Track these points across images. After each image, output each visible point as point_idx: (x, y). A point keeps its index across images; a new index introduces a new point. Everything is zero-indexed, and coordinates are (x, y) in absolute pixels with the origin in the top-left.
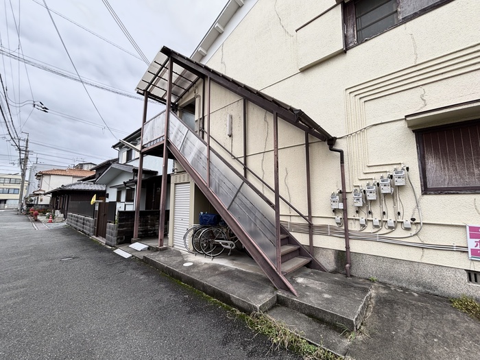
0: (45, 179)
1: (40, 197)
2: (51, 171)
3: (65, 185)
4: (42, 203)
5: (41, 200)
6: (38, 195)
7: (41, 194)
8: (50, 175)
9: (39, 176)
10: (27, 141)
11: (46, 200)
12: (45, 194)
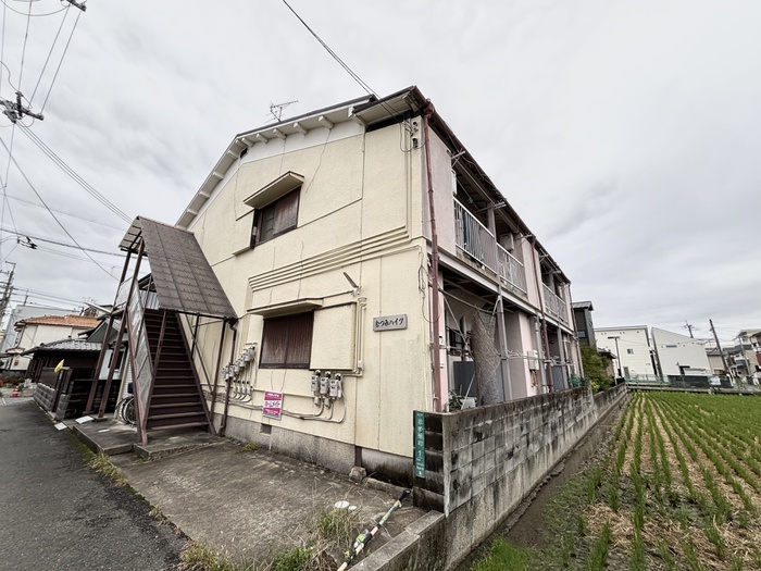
0: (29, 331)
1: (15, 359)
2: (40, 319)
3: (45, 343)
4: (16, 368)
5: (16, 364)
6: (12, 355)
7: (17, 354)
8: (36, 325)
9: (19, 326)
10: (11, 275)
11: (24, 363)
12: (22, 355)
